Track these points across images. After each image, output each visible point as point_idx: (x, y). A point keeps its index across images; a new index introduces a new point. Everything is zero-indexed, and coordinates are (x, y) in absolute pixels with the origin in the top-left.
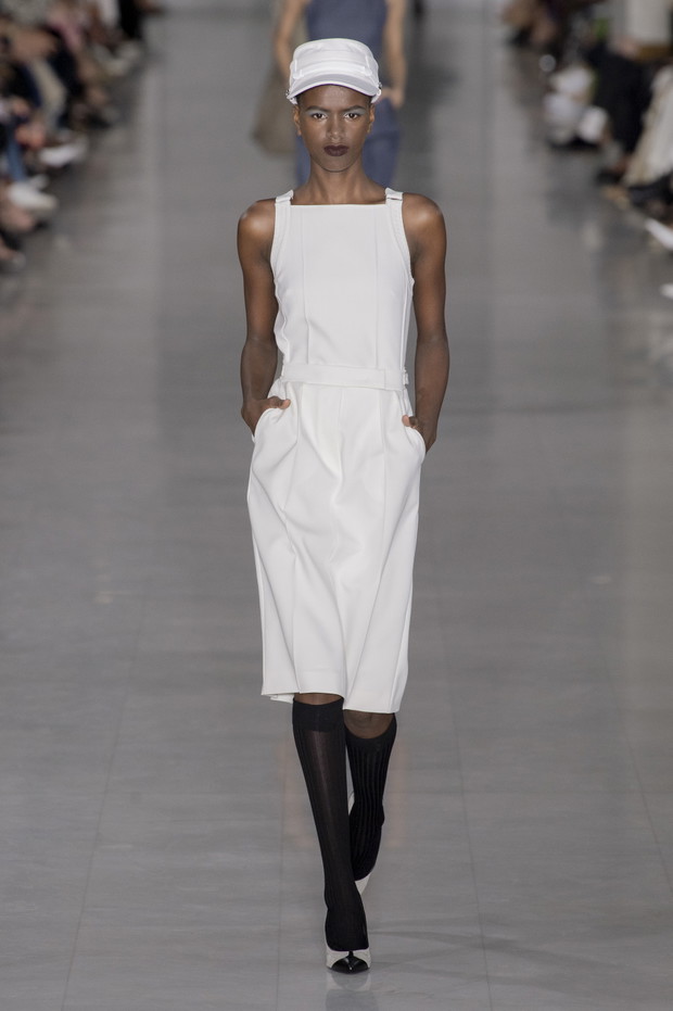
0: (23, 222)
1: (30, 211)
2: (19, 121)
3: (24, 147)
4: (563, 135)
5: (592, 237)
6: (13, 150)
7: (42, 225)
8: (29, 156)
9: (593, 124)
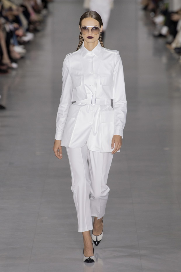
0: (18, 56)
1: (19, 53)
2: (16, 29)
3: (18, 36)
4: (157, 33)
5: (164, 60)
6: (15, 37)
7: (22, 58)
8: (19, 39)
9: (165, 30)
